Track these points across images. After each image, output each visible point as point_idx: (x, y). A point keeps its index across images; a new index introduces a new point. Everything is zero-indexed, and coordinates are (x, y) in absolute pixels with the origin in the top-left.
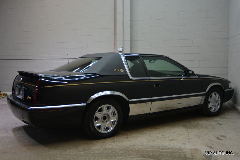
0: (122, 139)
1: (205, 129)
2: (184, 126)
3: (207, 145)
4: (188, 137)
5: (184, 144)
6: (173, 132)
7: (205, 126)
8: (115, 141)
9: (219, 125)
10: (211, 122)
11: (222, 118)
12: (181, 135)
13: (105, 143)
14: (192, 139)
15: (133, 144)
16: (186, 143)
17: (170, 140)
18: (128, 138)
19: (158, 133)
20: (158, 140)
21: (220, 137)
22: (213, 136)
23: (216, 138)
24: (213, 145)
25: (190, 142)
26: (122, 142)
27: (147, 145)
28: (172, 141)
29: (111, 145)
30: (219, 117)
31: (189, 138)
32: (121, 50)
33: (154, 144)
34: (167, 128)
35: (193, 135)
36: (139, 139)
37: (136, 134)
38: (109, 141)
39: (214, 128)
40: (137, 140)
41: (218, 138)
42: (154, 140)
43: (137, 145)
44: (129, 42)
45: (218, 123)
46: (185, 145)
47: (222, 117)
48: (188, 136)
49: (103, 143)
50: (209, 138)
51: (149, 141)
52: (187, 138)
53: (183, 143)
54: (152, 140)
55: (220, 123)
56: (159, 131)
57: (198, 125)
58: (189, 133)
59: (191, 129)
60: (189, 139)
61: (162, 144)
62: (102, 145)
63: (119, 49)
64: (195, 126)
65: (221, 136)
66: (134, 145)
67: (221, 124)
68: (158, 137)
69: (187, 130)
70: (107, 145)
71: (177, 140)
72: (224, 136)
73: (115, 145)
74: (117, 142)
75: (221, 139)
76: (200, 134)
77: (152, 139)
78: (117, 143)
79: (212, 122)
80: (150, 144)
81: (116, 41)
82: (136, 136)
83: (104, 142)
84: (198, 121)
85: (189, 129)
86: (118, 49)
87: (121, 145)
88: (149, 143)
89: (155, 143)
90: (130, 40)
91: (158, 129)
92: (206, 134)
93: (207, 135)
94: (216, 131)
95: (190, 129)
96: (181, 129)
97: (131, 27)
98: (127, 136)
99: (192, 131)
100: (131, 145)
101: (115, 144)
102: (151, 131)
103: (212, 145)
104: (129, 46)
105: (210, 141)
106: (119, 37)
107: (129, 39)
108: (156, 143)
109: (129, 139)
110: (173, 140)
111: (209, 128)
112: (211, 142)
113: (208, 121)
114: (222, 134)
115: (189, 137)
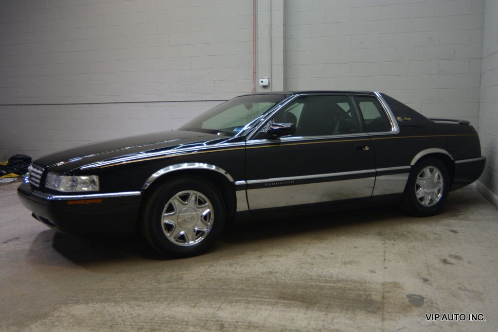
0: (250, 259)
1: (421, 241)
2: (380, 234)
3: (418, 275)
4: (383, 258)
5: (372, 272)
6: (355, 246)
7: (422, 235)
8: (235, 264)
9: (452, 233)
10: (435, 228)
11: (460, 219)
12: (368, 252)
13: (213, 267)
14: (390, 261)
15: (269, 270)
16: (376, 271)
17: (345, 263)
18: (261, 257)
19: (324, 248)
20: (320, 263)
21: (449, 259)
22: (435, 255)
23: (441, 260)
24: (432, 274)
25: (386, 268)
26: (248, 266)
27: (296, 273)
28: (349, 266)
29: (223, 272)
30: (454, 218)
31: (385, 260)
32: (267, 84)
33: (311, 270)
34: (344, 238)
35: (394, 254)
36: (282, 260)
37: (280, 249)
38: (223, 262)
39: (439, 239)
40: (278, 261)
41: (445, 261)
42: (313, 262)
43: (276, 272)
44: (282, 68)
45: (450, 228)
46: (373, 274)
47: (461, 217)
48: (385, 255)
49: (211, 266)
50: (426, 260)
51: (302, 265)
52: (380, 261)
53: (371, 270)
54: (309, 263)
55: (454, 229)
56: (327, 244)
57: (408, 232)
58: (386, 249)
59: (392, 242)
60: (384, 263)
61: (328, 272)
62: (208, 270)
63: (262, 82)
64: (402, 236)
65: (451, 256)
66: (270, 273)
67: (455, 232)
68: (322, 256)
69: (383, 244)
70: (217, 272)
71: (359, 263)
72: (457, 257)
73: (233, 272)
74: (238, 265)
75: (451, 262)
76: (409, 251)
77: (309, 260)
78: (236, 268)
79: (437, 228)
80: (303, 270)
81: (256, 66)
82: (279, 254)
83: (212, 264)
84: (410, 225)
85: (387, 241)
86: (260, 82)
87: (243, 272)
88: (302, 268)
89: (313, 268)
90: (283, 64)
91: (325, 239)
92: (421, 253)
93: (424, 254)
94: (444, 246)
95: (390, 240)
96: (373, 241)
97: (286, 38)
98: (260, 254)
99: (393, 245)
100: (265, 271)
101: (232, 269)
102: (310, 244)
103: (430, 274)
104: (282, 76)
105: (427, 266)
106: (263, 58)
107: (281, 61)
108: (315, 269)
109: (262, 260)
110: (351, 263)
111: (429, 239)
112: (429, 269)
113: (431, 226)
114: (453, 253)
115: (386, 258)
